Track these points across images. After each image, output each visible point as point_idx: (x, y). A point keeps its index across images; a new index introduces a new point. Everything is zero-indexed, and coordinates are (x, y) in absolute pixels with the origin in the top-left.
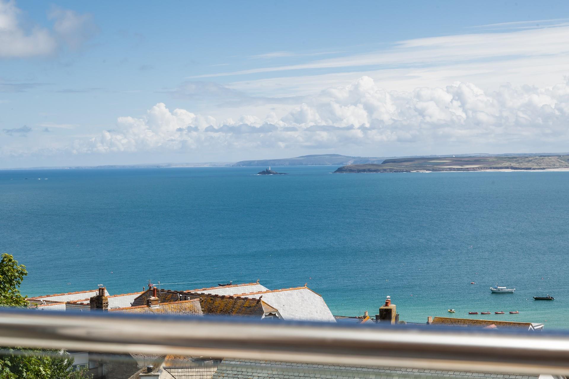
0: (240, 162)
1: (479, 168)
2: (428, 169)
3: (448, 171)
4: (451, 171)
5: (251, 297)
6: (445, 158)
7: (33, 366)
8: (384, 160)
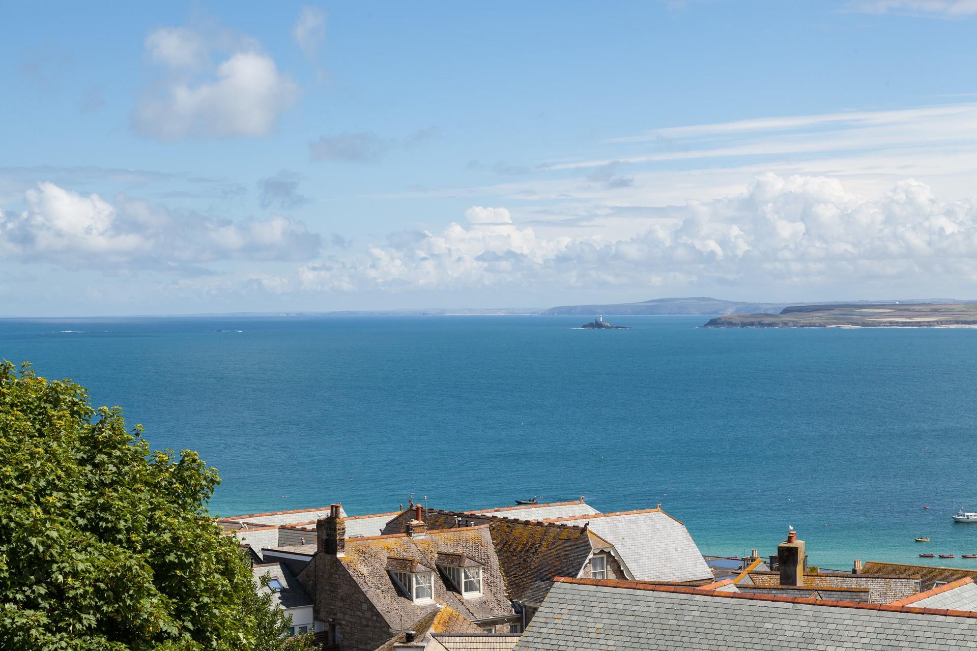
0: (554, 309)
1: (938, 322)
2: (855, 323)
3: (888, 326)
4: (892, 327)
5: (570, 524)
6: (883, 306)
7: (228, 630)
8: (784, 308)
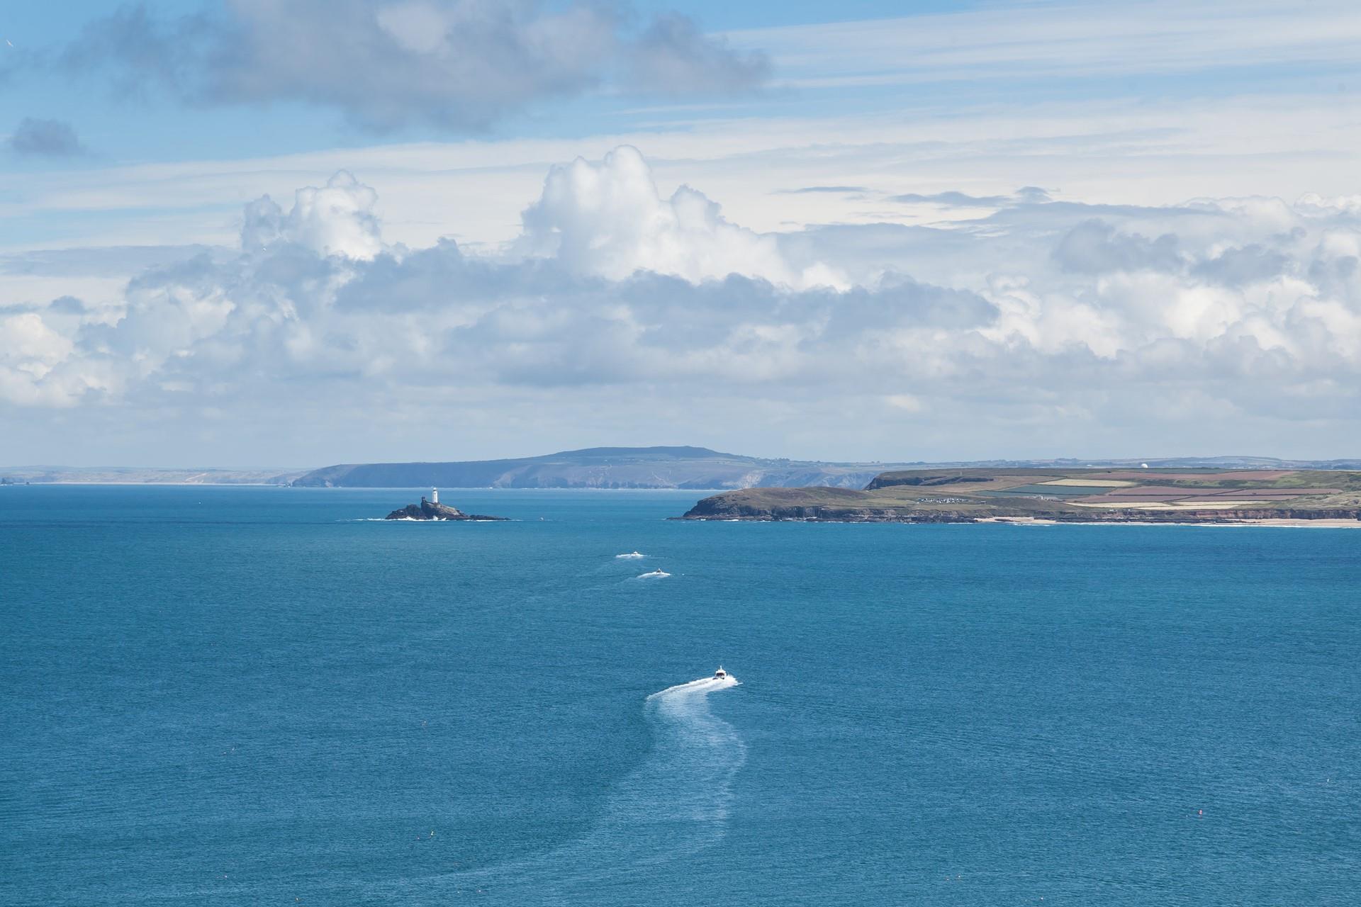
0: (326, 471)
1: (1236, 514)
2: (1043, 513)
3: (1119, 521)
4: (1129, 523)
6: (1109, 471)
8: (877, 475)
